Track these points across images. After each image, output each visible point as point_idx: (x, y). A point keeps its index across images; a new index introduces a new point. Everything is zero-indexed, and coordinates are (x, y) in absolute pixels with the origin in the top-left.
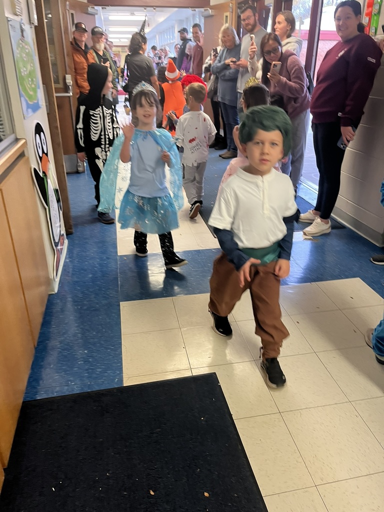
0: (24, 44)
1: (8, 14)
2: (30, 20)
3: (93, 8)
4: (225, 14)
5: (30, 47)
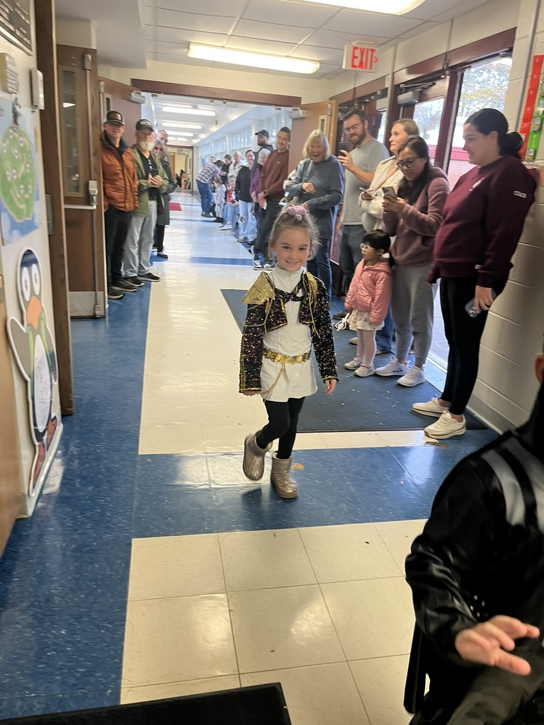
0: (17, 135)
2: (32, 101)
3: (140, 94)
5: (27, 139)
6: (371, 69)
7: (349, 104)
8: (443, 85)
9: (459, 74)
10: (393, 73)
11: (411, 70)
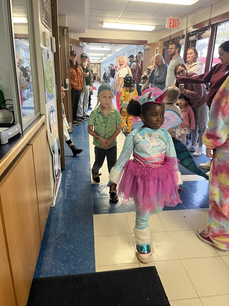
0: (48, 62)
1: (42, 46)
2: (52, 49)
3: (82, 43)
4: (156, 48)
5: (51, 64)
6: (177, 27)
7: (168, 42)
8: (209, 32)
9: (215, 28)
10: (187, 29)
11: (194, 27)
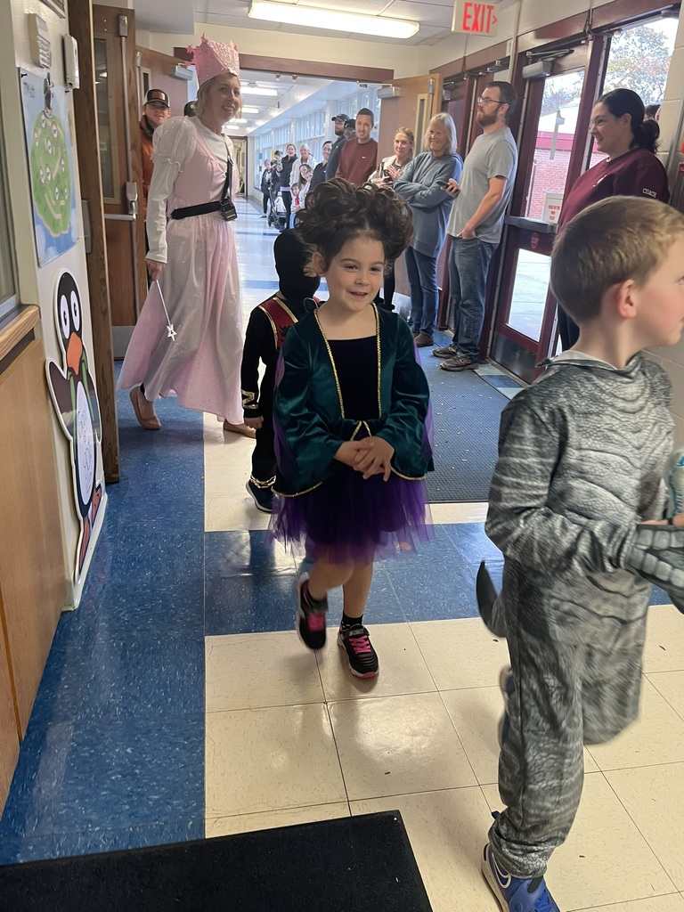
1: (22, 63)
2: (65, 78)
3: (185, 67)
4: (420, 97)
5: (60, 127)
6: (488, 31)
7: (457, 78)
8: (584, 53)
9: (605, 39)
10: (517, 37)
11: (540, 33)
